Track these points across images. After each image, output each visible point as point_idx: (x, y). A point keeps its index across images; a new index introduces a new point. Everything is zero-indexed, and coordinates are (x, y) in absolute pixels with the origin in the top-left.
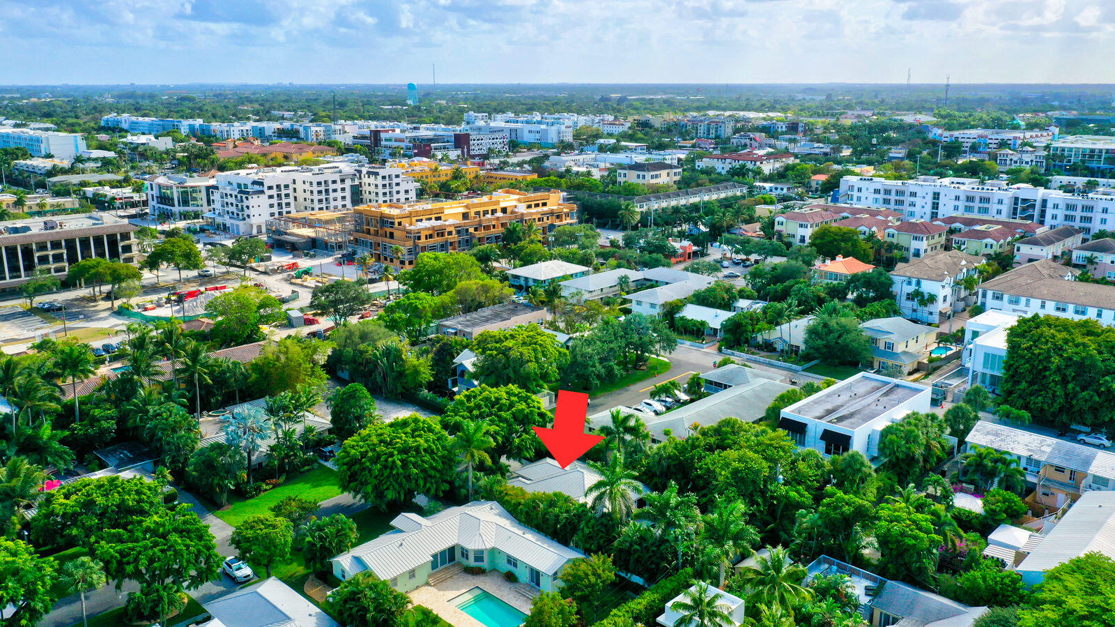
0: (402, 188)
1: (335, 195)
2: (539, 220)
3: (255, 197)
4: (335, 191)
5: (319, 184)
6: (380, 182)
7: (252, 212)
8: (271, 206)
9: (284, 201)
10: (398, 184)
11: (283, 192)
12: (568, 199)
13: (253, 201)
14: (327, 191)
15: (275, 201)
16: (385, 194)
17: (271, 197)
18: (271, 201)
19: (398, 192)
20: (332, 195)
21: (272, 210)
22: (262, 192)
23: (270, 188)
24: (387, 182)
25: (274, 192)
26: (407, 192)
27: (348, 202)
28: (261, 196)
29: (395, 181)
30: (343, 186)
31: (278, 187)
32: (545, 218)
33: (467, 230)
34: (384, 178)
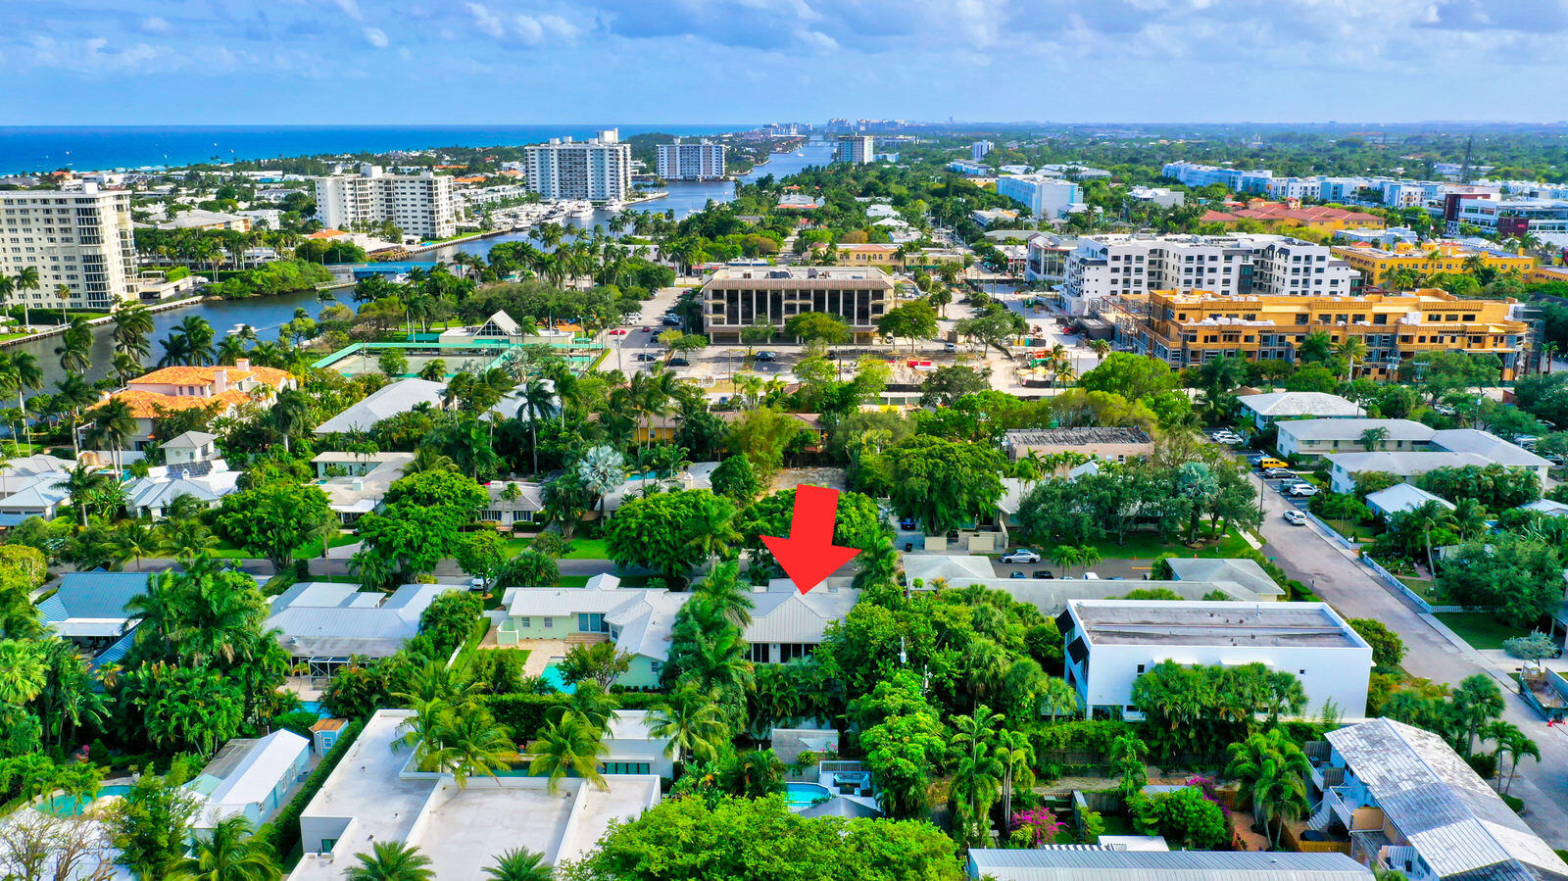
0: (1326, 277)
1: (1212, 276)
2: (1433, 339)
3: (1093, 268)
4: (1212, 270)
5: (1190, 259)
6: (1291, 265)
7: (1086, 286)
8: (1114, 282)
9: (1133, 277)
10: (1320, 270)
11: (1134, 265)
12: (1527, 315)
13: (1090, 273)
14: (1200, 270)
15: (1120, 276)
16: (1295, 283)
17: (1115, 270)
18: (1115, 276)
19: (1318, 282)
20: (1207, 276)
21: (1114, 287)
22: (1105, 263)
23: (1116, 258)
24: (1301, 265)
25: (1121, 264)
26: (1334, 282)
27: (1233, 287)
28: (1101, 268)
29: (1315, 264)
30: (1228, 265)
31: (1128, 258)
32: (1447, 339)
33: (1282, 339)
34: (1297, 259)
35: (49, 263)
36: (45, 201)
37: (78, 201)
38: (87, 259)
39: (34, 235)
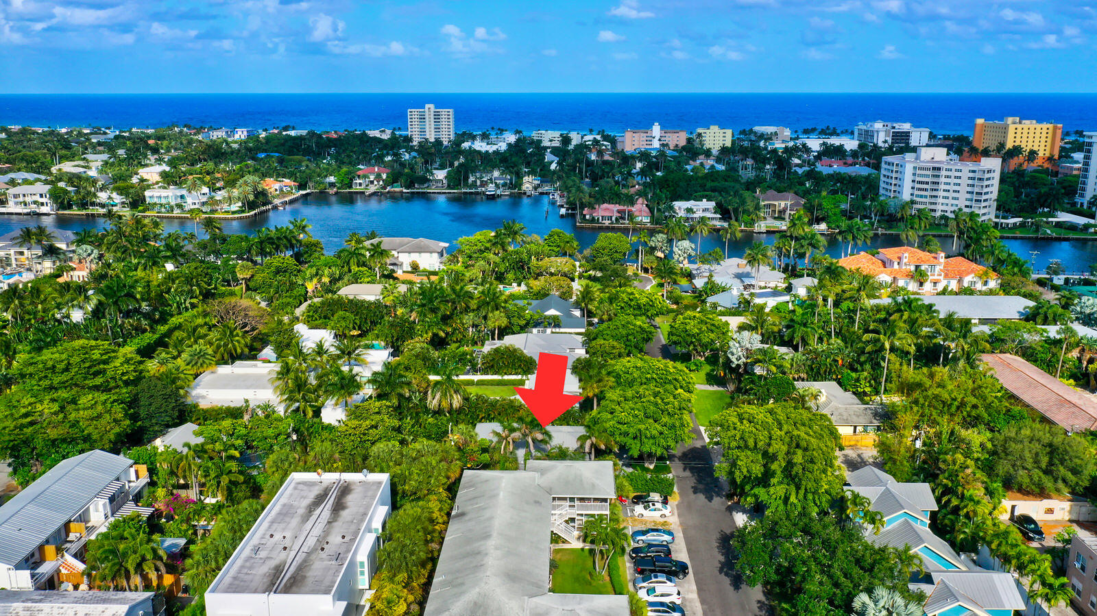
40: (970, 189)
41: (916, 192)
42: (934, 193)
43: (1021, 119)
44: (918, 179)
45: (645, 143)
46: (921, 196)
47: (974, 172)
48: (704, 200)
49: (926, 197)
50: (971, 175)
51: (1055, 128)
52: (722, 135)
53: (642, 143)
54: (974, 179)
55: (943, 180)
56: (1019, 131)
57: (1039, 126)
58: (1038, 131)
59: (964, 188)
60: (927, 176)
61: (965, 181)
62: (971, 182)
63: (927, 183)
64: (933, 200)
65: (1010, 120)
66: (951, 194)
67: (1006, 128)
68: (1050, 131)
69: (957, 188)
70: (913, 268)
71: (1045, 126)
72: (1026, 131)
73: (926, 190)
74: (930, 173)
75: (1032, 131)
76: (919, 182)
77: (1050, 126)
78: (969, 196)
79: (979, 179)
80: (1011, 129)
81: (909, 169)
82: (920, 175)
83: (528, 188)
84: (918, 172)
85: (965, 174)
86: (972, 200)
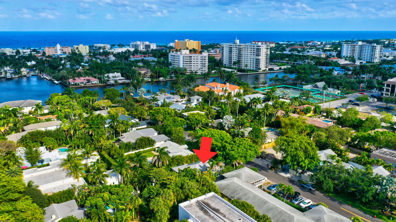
35: (250, 60)
36: (251, 46)
37: (257, 46)
38: (256, 59)
39: (248, 53)
40: (201, 63)
41: (185, 65)
42: (190, 65)
43: (189, 40)
44: (185, 60)
45: (54, 52)
46: (187, 66)
47: (202, 57)
48: (116, 73)
49: (188, 66)
50: (201, 58)
51: (199, 42)
52: (85, 48)
53: (53, 52)
54: (202, 59)
55: (193, 60)
56: (190, 43)
57: (195, 42)
58: (194, 43)
59: (199, 63)
60: (188, 59)
61: (199, 60)
62: (201, 60)
63: (188, 61)
64: (190, 67)
65: (186, 40)
66: (196, 65)
67: (186, 43)
68: (198, 43)
69: (197, 62)
70: (222, 89)
71: (196, 42)
72: (191, 43)
73: (188, 64)
74: (188, 58)
75: (193, 43)
76: (185, 61)
77: (197, 42)
78: (201, 65)
79: (203, 59)
80: (187, 42)
81: (181, 57)
82: (185, 59)
83: (24, 73)
84: (185, 58)
85: (199, 58)
86: (202, 66)
